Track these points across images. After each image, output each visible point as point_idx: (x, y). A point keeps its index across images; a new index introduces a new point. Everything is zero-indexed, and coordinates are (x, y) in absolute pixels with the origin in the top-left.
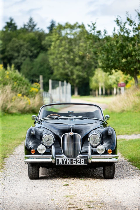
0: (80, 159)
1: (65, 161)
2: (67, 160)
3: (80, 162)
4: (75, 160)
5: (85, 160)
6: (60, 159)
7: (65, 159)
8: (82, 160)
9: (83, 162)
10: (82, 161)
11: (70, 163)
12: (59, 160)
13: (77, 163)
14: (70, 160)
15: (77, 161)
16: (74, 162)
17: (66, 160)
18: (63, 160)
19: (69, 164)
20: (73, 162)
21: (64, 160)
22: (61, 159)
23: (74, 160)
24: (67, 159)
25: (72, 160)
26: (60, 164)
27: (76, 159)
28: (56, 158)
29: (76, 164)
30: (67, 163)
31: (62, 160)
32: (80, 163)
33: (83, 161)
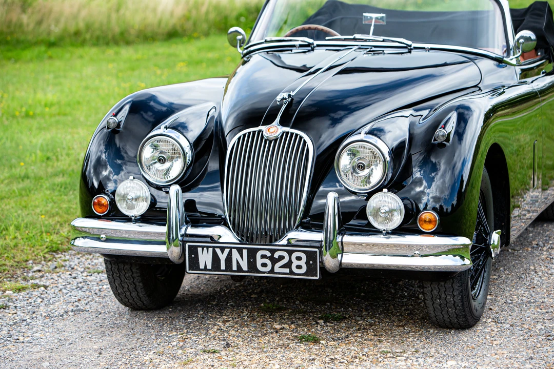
0: (290, 253)
1: (223, 257)
2: (235, 252)
3: (288, 265)
4: (269, 254)
5: (311, 256)
6: (203, 247)
7: (222, 249)
8: (299, 258)
9: (300, 267)
10: (299, 263)
11: (245, 268)
12: (200, 249)
13: (277, 269)
14: (245, 252)
15: (274, 261)
16: (264, 265)
17: (230, 254)
18: (215, 253)
19: (239, 268)
20: (259, 261)
21: (218, 251)
22: (208, 247)
23: (263, 257)
24: (231, 248)
25: (252, 254)
26: (202, 267)
27: (273, 252)
28: (184, 242)
29: (272, 271)
30: (235, 268)
31: (211, 250)
32: (287, 270)
33: (303, 263)
